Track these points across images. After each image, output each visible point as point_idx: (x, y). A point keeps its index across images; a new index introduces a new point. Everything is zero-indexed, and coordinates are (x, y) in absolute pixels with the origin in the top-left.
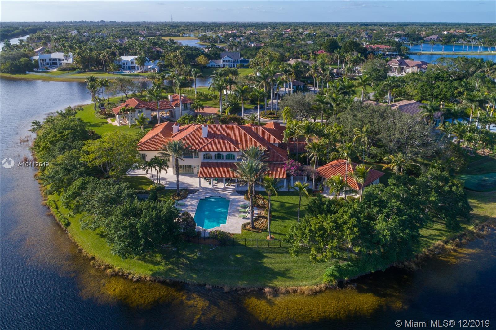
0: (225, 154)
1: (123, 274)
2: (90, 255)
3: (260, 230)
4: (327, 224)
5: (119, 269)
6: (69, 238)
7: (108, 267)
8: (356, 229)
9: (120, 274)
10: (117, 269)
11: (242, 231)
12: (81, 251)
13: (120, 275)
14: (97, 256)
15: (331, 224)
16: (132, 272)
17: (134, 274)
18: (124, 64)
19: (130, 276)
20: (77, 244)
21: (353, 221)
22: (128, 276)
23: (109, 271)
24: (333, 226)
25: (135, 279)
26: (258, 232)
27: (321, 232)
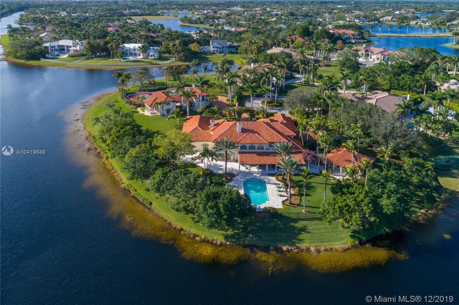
0: (256, 146)
1: (208, 241)
2: (179, 227)
3: (296, 205)
4: (350, 202)
5: (204, 237)
6: (156, 214)
7: (195, 236)
8: (371, 205)
9: (206, 240)
10: (203, 237)
11: (283, 207)
12: (170, 224)
13: (206, 242)
14: (184, 228)
15: (354, 202)
16: (215, 238)
17: (216, 240)
18: (127, 50)
19: (214, 242)
20: (165, 218)
21: (367, 200)
22: (212, 242)
23: (197, 238)
24: (355, 204)
25: (219, 244)
26: (295, 207)
27: (347, 208)
